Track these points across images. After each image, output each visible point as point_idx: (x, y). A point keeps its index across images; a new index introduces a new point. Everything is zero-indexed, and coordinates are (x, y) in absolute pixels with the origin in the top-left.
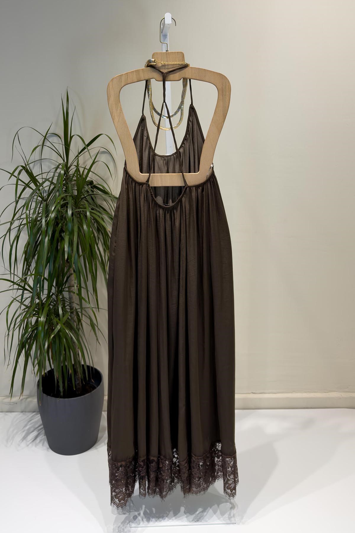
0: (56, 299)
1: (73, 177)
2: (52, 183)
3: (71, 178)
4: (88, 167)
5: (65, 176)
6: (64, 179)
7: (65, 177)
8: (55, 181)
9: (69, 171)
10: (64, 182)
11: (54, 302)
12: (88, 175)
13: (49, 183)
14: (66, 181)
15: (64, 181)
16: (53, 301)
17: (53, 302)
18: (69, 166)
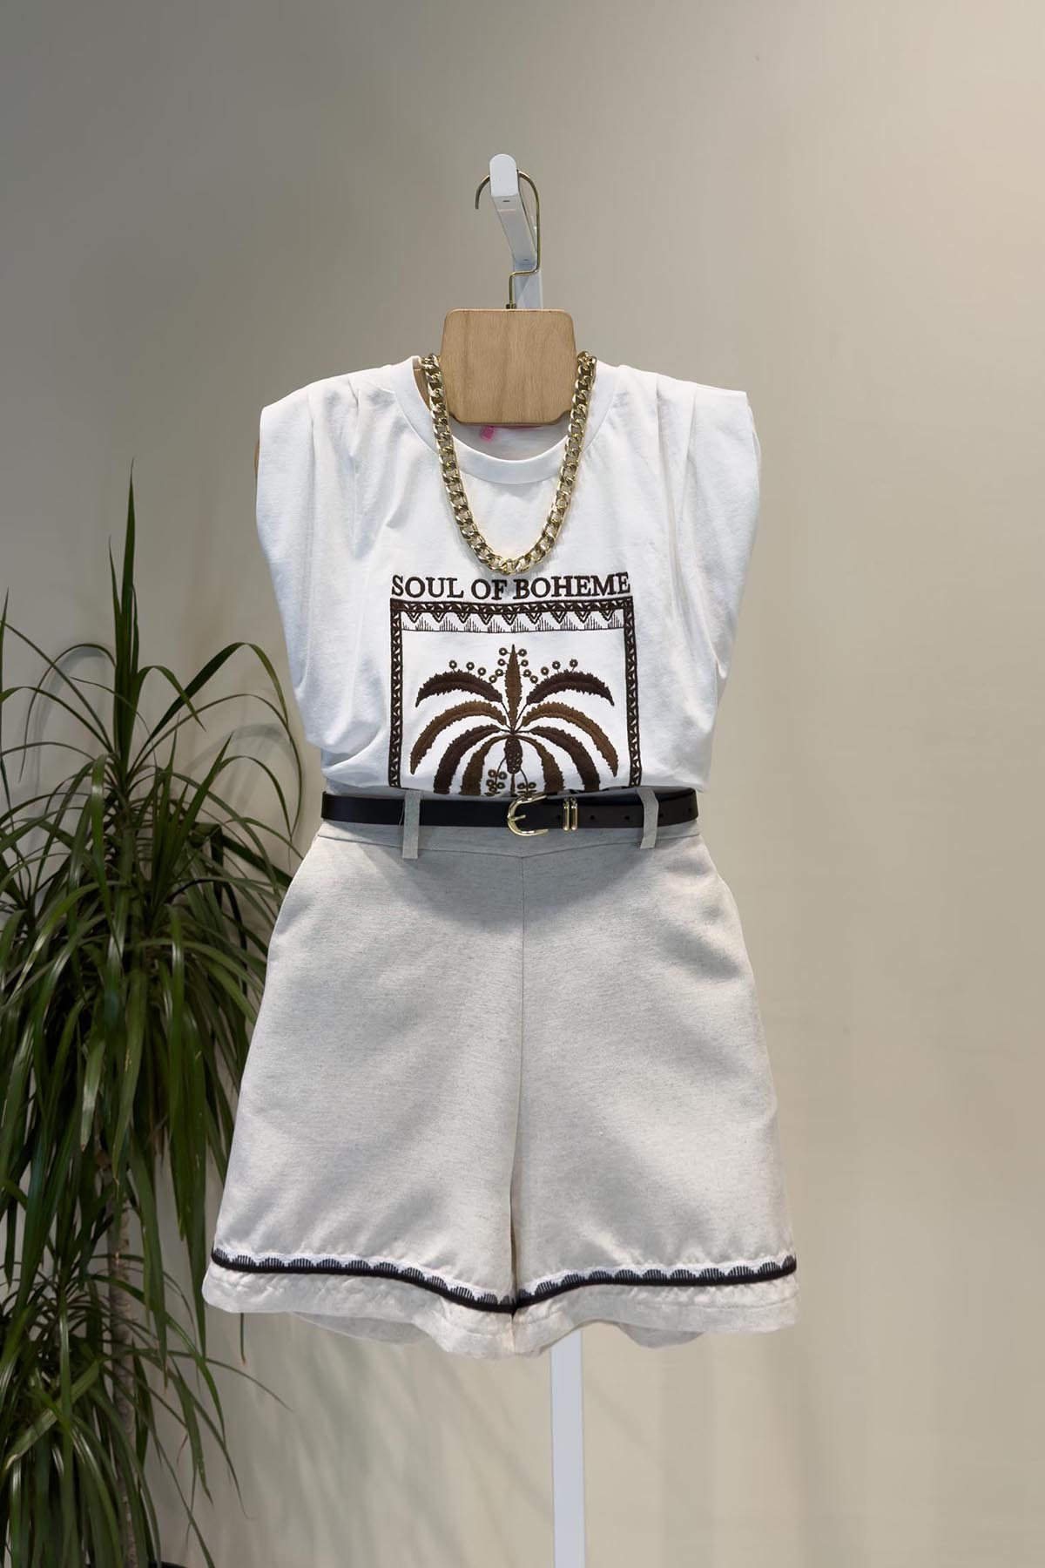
0: (54, 1302)
1: (143, 810)
2: (56, 833)
3: (137, 812)
4: (200, 776)
5: (114, 807)
6: (107, 819)
7: (112, 811)
8: (70, 824)
9: (132, 784)
10: (111, 830)
11: (50, 1314)
12: (200, 806)
13: (45, 835)
14: (117, 827)
15: (107, 826)
16: (45, 1308)
17: (46, 1312)
18: (129, 770)
